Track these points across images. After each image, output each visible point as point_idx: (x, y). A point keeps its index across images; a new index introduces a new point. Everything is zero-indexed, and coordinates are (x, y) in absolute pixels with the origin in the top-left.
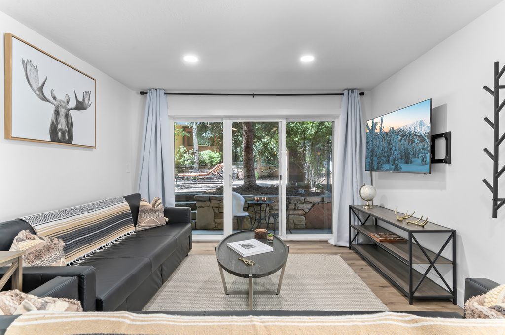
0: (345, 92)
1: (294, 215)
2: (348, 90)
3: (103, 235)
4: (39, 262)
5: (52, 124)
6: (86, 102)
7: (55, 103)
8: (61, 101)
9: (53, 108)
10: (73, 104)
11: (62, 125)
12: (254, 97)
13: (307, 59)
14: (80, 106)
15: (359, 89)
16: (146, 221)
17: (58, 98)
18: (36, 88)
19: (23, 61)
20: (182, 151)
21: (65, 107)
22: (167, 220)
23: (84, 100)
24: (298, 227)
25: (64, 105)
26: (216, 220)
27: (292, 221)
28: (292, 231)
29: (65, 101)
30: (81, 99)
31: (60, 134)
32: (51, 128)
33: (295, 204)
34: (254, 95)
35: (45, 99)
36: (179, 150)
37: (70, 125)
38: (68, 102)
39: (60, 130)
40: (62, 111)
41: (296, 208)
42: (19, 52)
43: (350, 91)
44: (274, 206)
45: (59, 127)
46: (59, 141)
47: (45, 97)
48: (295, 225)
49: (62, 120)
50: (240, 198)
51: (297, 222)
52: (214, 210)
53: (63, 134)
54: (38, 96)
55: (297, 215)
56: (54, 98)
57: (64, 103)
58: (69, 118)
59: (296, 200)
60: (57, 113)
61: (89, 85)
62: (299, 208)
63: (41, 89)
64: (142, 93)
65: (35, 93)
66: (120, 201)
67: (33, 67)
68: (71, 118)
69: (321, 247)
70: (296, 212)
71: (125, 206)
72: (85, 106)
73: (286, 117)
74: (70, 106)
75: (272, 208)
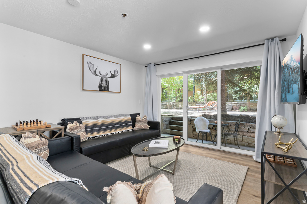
0: (266, 42)
1: (248, 136)
2: (268, 39)
3: (113, 129)
4: (73, 132)
5: (100, 84)
6: (116, 74)
7: (101, 76)
8: (103, 75)
9: (100, 78)
10: (109, 75)
11: (104, 84)
12: (198, 59)
13: (205, 29)
14: (113, 76)
15: (279, 37)
16: (138, 126)
17: (102, 74)
18: (93, 71)
19: (88, 62)
20: (198, 94)
21: (105, 77)
22: (149, 127)
23: (115, 73)
24: (251, 145)
25: (105, 76)
26: (194, 133)
27: (245, 141)
28: (240, 147)
29: (106, 75)
30: (113, 73)
31: (103, 88)
32: (99, 85)
33: (248, 129)
34: (198, 58)
35: (97, 75)
36: (197, 94)
37: (108, 84)
38: (107, 75)
39: (103, 86)
40: (104, 79)
41: (249, 131)
42: (87, 60)
43: (270, 40)
44: (231, 128)
45: (103, 85)
46: (103, 90)
47: (96, 74)
48: (248, 143)
49: (104, 83)
50: (205, 120)
51: (250, 142)
52: (193, 127)
53: (105, 88)
54: (94, 74)
55: (250, 137)
56: (101, 74)
57: (105, 75)
58: (107, 81)
59: (249, 125)
60: (102, 80)
61: (117, 67)
62: (252, 132)
63: (95, 72)
64: (146, 67)
65: (92, 73)
66: (127, 115)
67: (92, 64)
68: (108, 81)
69: (242, 159)
70: (248, 134)
71: (129, 118)
72: (115, 76)
73: (221, 68)
74: (108, 76)
75: (230, 130)
